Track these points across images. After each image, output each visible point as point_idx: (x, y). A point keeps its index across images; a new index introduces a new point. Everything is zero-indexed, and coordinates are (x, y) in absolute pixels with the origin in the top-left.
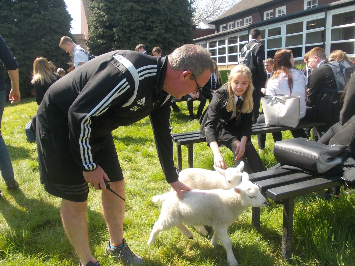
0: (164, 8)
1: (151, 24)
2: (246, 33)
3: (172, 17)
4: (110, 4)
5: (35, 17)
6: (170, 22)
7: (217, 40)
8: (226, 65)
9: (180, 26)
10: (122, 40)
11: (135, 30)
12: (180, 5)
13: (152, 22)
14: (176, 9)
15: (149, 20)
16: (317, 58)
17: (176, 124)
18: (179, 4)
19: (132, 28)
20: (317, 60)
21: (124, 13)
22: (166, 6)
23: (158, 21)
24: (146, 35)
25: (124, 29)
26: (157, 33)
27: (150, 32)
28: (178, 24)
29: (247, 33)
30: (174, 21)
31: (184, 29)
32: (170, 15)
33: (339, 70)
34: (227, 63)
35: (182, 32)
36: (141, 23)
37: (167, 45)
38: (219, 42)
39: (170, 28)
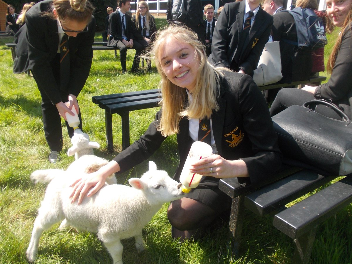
16: (273, 5)
17: (103, 77)
20: (272, 7)
33: (301, 18)
34: (158, 10)
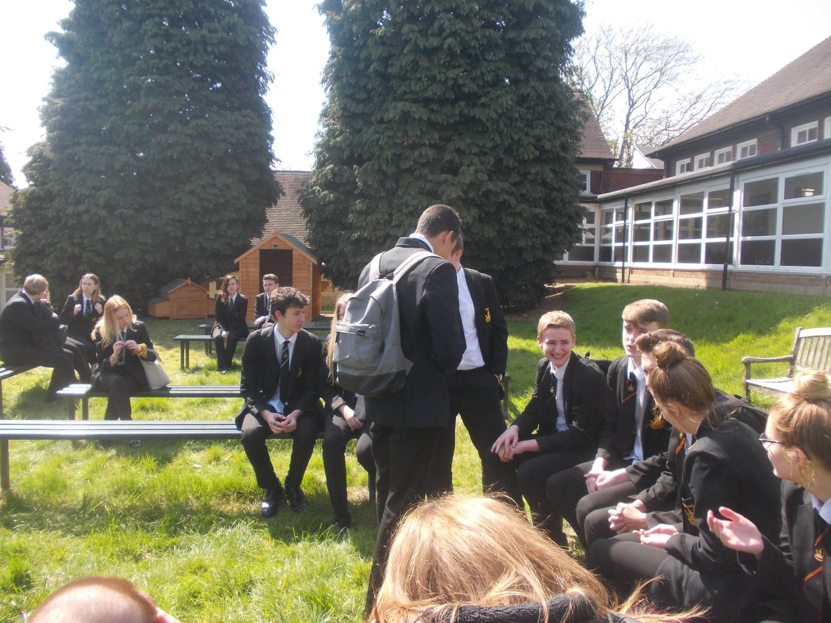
0: (494, 116)
1: (456, 159)
2: (724, 185)
3: (516, 138)
4: (354, 104)
5: (174, 132)
6: (508, 150)
7: (654, 199)
8: (669, 270)
9: (537, 160)
10: (374, 194)
11: (410, 171)
12: (540, 109)
13: (458, 151)
14: (529, 116)
15: (451, 146)
18: (538, 105)
19: (403, 167)
21: (387, 129)
22: (500, 111)
23: (475, 150)
24: (439, 183)
25: (384, 168)
26: (468, 182)
27: (449, 177)
28: (531, 157)
29: (727, 187)
30: (521, 150)
31: (547, 168)
32: (511, 135)
34: (674, 264)
35: (542, 178)
36: (426, 154)
37: (493, 210)
38: (658, 204)
39: (507, 167)
